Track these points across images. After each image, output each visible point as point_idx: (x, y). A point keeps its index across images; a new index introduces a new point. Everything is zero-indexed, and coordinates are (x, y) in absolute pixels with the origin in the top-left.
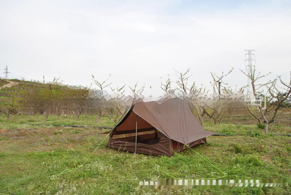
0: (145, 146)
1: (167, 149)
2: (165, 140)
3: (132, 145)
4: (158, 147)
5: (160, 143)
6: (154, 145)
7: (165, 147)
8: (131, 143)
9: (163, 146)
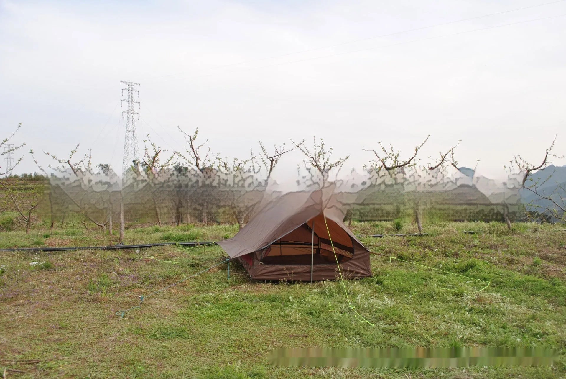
0: (330, 268)
1: (365, 267)
2: (361, 254)
3: (304, 269)
4: (351, 266)
5: (354, 260)
6: (344, 263)
7: (362, 264)
8: (301, 266)
9: (359, 263)
